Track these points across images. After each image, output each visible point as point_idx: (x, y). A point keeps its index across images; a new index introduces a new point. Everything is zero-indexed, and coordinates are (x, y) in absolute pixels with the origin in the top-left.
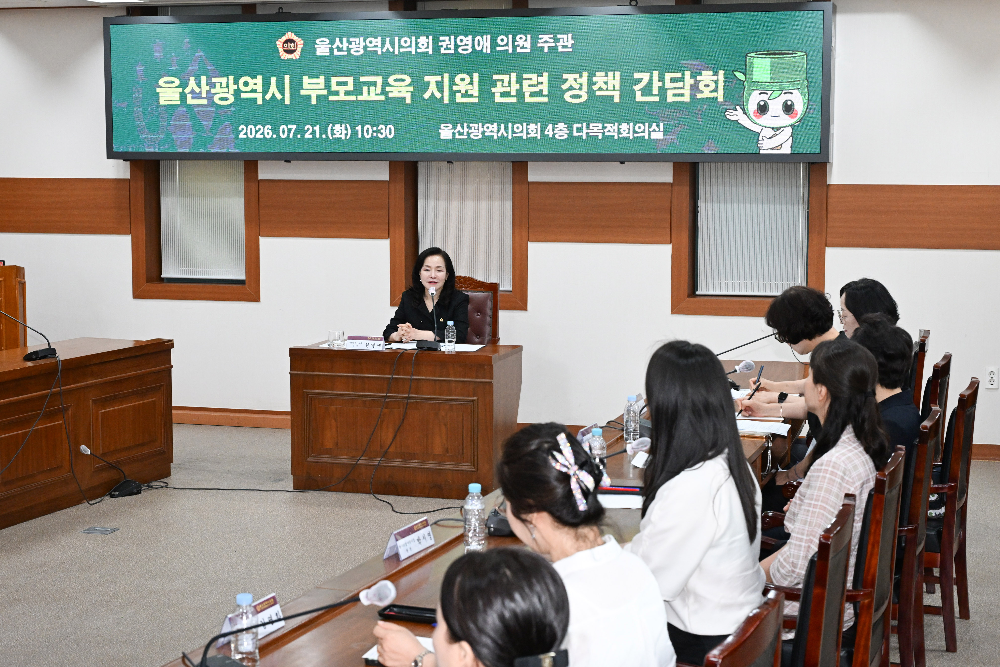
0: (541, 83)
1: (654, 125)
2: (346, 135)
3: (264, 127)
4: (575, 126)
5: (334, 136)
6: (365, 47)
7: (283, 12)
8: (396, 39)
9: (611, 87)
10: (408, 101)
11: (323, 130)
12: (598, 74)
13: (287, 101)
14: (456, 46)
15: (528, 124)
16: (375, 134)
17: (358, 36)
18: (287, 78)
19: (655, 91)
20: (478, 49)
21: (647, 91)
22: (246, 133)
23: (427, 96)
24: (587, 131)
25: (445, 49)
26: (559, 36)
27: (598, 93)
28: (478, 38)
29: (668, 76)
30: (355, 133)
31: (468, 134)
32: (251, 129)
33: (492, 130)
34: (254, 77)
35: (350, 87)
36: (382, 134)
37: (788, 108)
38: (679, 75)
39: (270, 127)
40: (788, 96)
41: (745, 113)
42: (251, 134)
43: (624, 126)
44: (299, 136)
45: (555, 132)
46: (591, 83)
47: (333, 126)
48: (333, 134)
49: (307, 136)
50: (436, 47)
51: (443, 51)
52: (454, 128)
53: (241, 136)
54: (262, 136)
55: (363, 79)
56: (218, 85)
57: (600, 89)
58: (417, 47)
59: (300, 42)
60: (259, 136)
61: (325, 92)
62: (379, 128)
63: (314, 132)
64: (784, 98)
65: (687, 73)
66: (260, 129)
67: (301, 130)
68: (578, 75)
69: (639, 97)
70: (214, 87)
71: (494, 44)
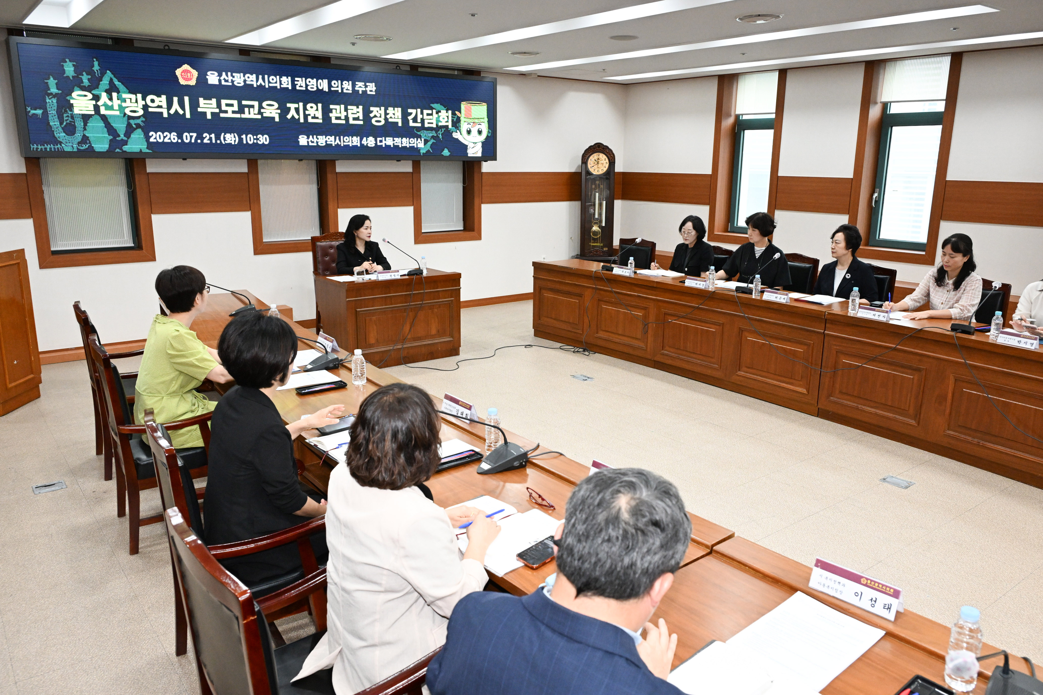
0: (358, 112)
1: (419, 139)
2: (235, 141)
3: (170, 134)
4: (379, 139)
5: (226, 142)
6: (245, 81)
7: (169, 49)
8: (266, 76)
9: (396, 117)
10: (277, 119)
11: (218, 138)
12: (389, 108)
13: (188, 116)
14: (307, 86)
15: (352, 137)
16: (255, 141)
17: (239, 72)
18: (186, 99)
19: (419, 120)
20: (320, 88)
21: (415, 120)
22: (156, 138)
23: (289, 117)
24: (385, 142)
25: (299, 87)
26: (367, 84)
27: (390, 120)
28: (320, 81)
29: (425, 112)
30: (241, 140)
31: (317, 142)
32: (160, 136)
33: (331, 140)
34: (159, 96)
35: (236, 108)
36: (260, 141)
37: (480, 132)
38: (430, 112)
39: (175, 134)
40: (479, 126)
41: (461, 134)
42: (160, 138)
43: (404, 139)
44: (199, 141)
45: (368, 142)
46: (386, 114)
47: (225, 134)
48: (225, 140)
49: (206, 141)
50: (294, 85)
51: (298, 88)
52: (308, 138)
53: (152, 140)
54: (169, 141)
55: (244, 102)
56: (128, 101)
57: (391, 118)
58: (281, 84)
59: (195, 73)
60: (166, 140)
61: (217, 110)
62: (258, 137)
63: (210, 139)
64: (478, 127)
65: (434, 111)
66: (167, 135)
67: (200, 137)
68: (379, 108)
69: (411, 124)
70: (125, 101)
71: (330, 86)
